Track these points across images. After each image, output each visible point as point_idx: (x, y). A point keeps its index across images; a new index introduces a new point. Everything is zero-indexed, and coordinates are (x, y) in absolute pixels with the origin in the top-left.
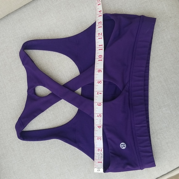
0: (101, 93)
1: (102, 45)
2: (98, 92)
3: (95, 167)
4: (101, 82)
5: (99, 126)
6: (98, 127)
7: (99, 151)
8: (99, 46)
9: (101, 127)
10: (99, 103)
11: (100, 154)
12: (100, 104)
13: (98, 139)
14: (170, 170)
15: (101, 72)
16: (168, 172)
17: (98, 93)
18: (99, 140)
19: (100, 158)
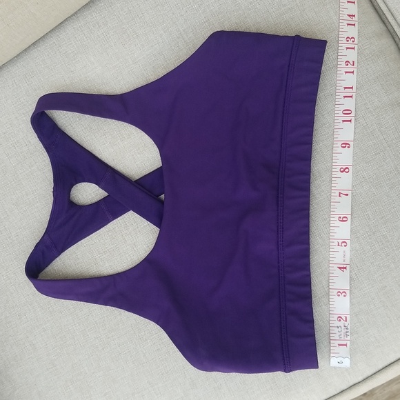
0: (347, 195)
1: (352, 88)
2: (341, 191)
3: (331, 355)
4: (347, 170)
5: (342, 266)
6: (340, 268)
7: (340, 320)
8: (345, 88)
9: (345, 268)
10: (342, 216)
11: (343, 327)
12: (344, 219)
13: (339, 295)
14: (370, 374)
15: (349, 147)
16: (365, 376)
17: (340, 193)
18: (342, 296)
19: (342, 336)
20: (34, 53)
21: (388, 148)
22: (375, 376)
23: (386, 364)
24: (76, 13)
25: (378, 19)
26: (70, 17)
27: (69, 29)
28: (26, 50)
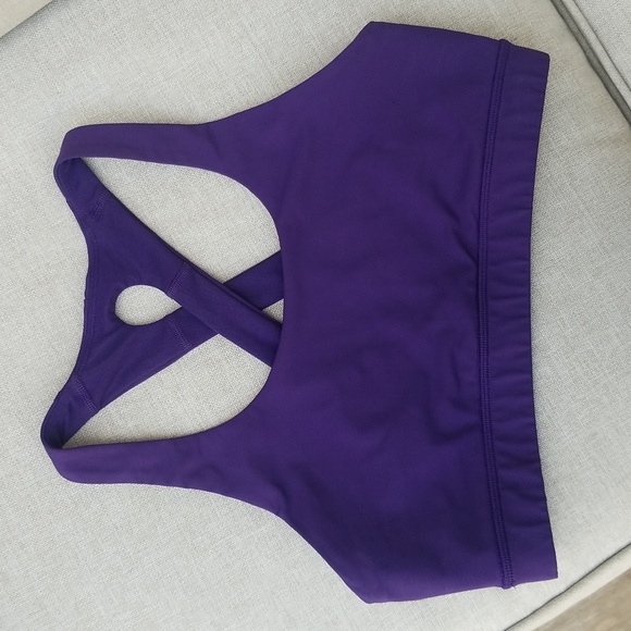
21: (586, 213)
22: (586, 580)
23: (600, 560)
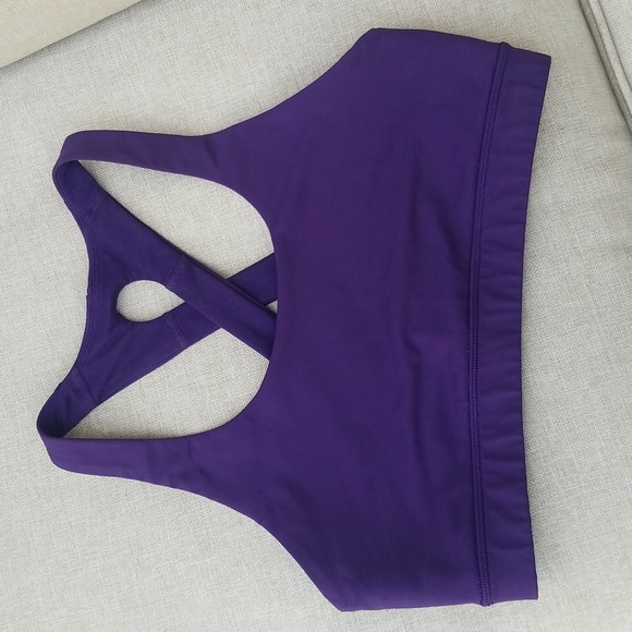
20: (48, 61)
24: (128, 9)
25: (614, 107)
26: (116, 14)
27: (112, 34)
28: (35, 54)
